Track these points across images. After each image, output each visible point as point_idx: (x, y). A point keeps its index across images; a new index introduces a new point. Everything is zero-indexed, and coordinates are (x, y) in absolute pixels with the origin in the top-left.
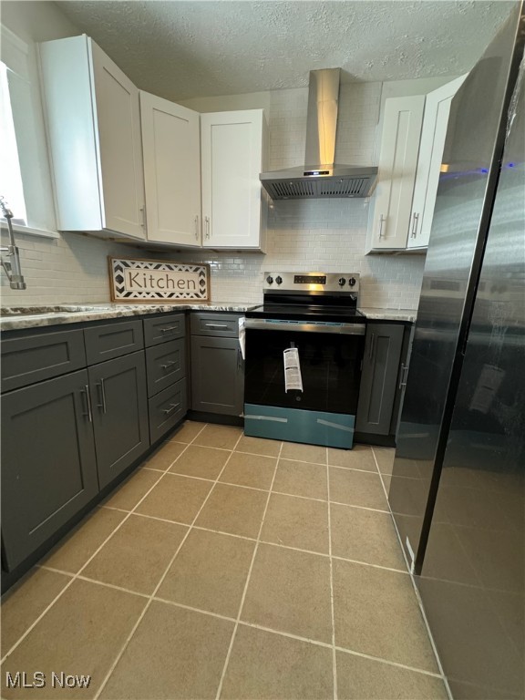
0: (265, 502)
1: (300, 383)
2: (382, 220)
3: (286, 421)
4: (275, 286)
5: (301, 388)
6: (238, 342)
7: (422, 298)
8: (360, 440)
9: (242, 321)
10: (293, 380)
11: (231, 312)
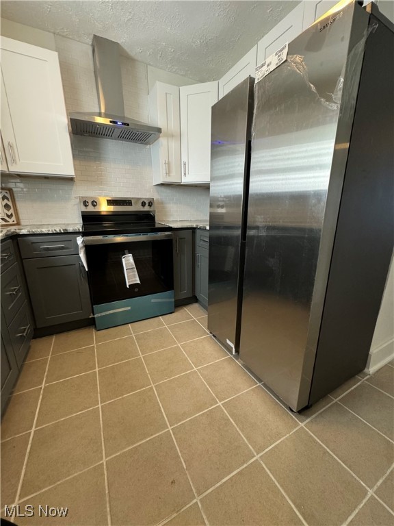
0: (142, 363)
1: (138, 279)
2: (166, 163)
3: (129, 308)
4: (90, 208)
5: (139, 282)
6: (79, 257)
7: (210, 213)
8: (179, 304)
9: (80, 240)
10: (131, 277)
11: (66, 233)
